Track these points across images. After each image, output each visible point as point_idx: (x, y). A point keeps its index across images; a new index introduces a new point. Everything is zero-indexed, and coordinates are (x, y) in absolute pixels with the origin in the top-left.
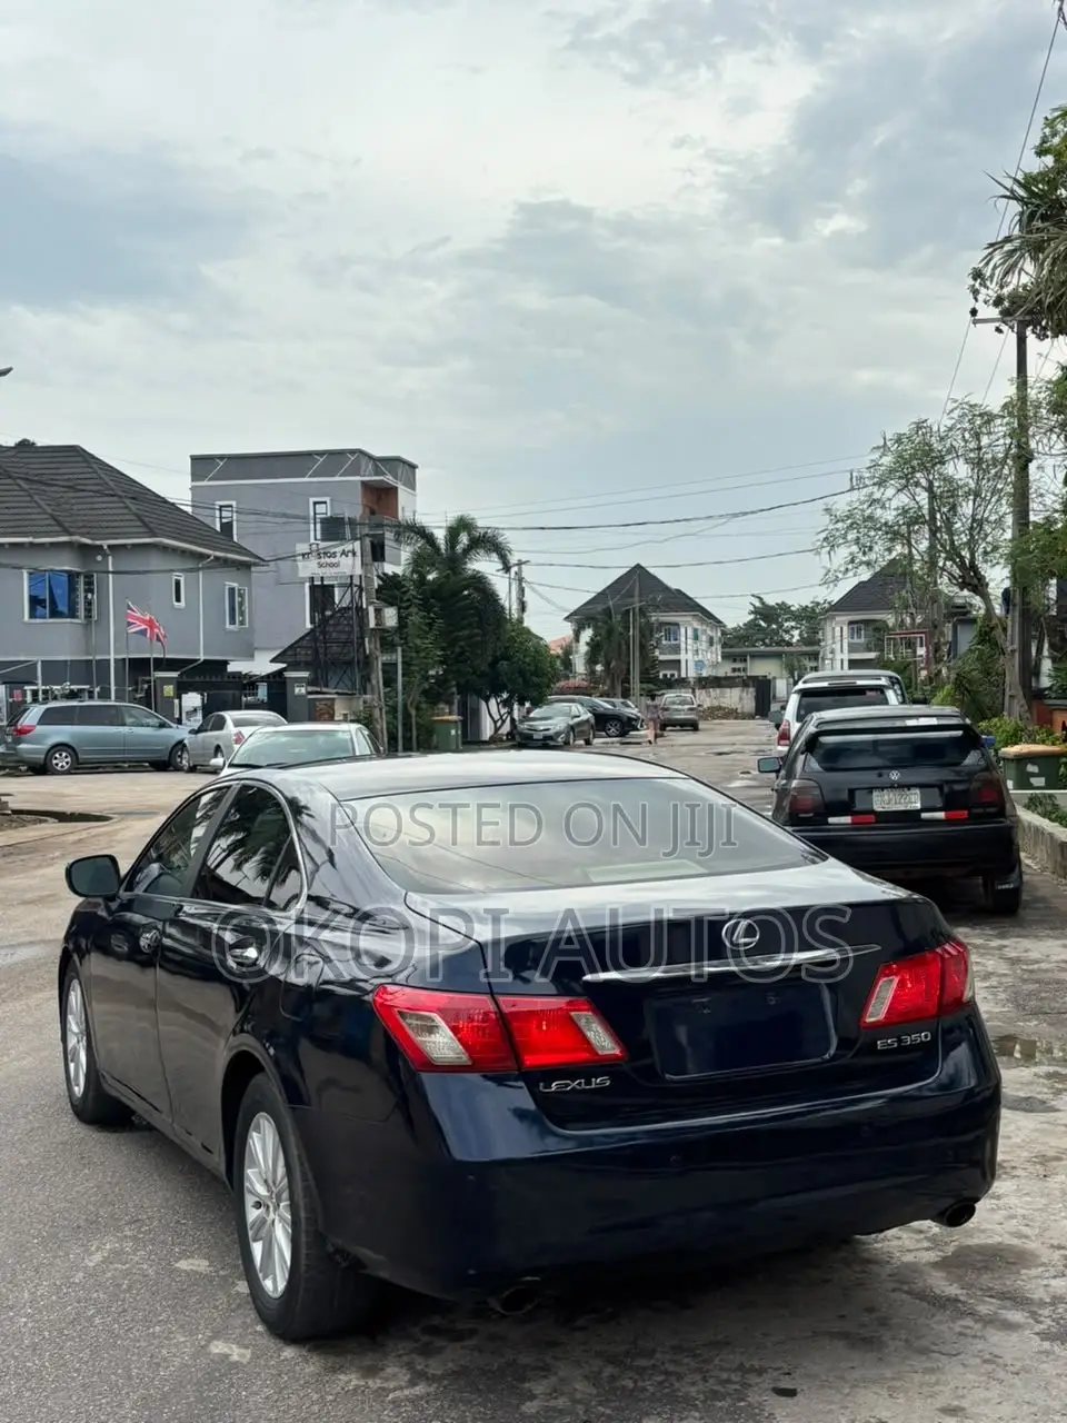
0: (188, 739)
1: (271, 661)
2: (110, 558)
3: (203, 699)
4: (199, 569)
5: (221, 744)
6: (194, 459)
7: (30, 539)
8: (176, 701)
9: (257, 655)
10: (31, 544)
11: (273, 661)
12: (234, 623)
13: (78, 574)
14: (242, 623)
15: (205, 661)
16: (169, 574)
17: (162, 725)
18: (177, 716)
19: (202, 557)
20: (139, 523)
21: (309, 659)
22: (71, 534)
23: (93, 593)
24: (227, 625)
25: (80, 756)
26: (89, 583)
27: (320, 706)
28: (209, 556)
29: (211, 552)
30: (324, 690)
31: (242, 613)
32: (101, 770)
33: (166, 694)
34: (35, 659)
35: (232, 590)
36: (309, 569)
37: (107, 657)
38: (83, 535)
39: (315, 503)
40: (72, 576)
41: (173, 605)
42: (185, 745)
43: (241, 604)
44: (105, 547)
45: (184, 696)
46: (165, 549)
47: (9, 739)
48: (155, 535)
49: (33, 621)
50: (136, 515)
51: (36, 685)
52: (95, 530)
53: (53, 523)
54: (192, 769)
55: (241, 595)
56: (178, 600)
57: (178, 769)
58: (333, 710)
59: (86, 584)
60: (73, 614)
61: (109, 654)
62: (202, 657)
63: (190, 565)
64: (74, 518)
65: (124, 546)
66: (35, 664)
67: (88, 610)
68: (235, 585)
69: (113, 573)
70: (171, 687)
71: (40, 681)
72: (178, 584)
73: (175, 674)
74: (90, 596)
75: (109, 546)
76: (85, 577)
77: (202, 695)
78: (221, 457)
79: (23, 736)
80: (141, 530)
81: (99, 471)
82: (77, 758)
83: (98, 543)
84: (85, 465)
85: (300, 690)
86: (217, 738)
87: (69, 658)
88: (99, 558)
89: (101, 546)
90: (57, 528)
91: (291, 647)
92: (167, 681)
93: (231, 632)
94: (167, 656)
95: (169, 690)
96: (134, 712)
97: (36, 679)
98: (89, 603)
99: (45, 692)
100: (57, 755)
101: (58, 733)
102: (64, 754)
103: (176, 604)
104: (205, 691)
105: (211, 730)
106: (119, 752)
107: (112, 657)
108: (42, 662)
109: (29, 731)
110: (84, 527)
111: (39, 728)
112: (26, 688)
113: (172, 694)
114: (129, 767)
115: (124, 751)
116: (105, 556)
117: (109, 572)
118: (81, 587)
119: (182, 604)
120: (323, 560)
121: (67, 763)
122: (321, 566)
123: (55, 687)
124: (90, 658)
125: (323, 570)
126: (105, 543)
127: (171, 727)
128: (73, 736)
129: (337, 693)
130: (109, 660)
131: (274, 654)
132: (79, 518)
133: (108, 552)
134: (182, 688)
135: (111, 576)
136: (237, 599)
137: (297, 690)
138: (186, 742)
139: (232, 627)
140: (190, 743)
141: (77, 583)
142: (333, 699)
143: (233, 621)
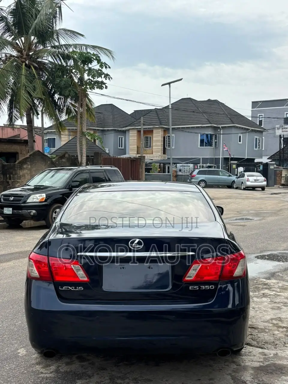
0: (236, 180)
1: (267, 159)
2: (222, 130)
3: (244, 169)
4: (246, 132)
5: (243, 182)
6: (253, 102)
7: (201, 125)
8: (236, 169)
9: (263, 157)
10: (201, 127)
11: (268, 159)
12: (256, 148)
13: (213, 135)
14: (259, 148)
15: (247, 158)
16: (238, 134)
17: (230, 176)
18: (236, 173)
19: (248, 129)
20: (230, 121)
21: (279, 158)
22: (211, 124)
23: (217, 140)
24: (255, 149)
25: (207, 183)
26: (216, 137)
27: (278, 172)
28: (250, 129)
29: (250, 128)
30: (279, 167)
31: (259, 145)
32: (214, 187)
33: (233, 167)
34: (200, 157)
35: (256, 139)
36: (279, 132)
37: (219, 157)
38: (214, 124)
39: (286, 114)
40: (211, 135)
41: (238, 143)
42: (235, 182)
43: (259, 142)
44: (220, 127)
45: (239, 168)
46: (237, 127)
47: (190, 178)
48: (234, 124)
49: (201, 147)
50: (229, 118)
51: (200, 164)
52: (218, 123)
53: (207, 121)
54: (237, 188)
55: (259, 140)
56: (240, 141)
57: (233, 188)
58: (282, 173)
59: (215, 137)
60: (211, 145)
61: (220, 156)
62: (246, 158)
63: (245, 131)
64: (213, 120)
65: (226, 127)
66: (200, 159)
67: (216, 144)
68: (257, 137)
69: (222, 134)
70: (235, 165)
71: (201, 163)
72: (240, 137)
73: (236, 162)
74: (216, 140)
75: (222, 127)
76: (215, 135)
77: (244, 168)
78: (260, 102)
79: (193, 177)
80: (230, 122)
81: (221, 107)
82: (207, 184)
83: (219, 126)
84: (218, 105)
85: (272, 167)
86: (242, 180)
87: (209, 157)
88: (219, 130)
89: (219, 127)
90: (208, 122)
91: (274, 155)
92: (234, 164)
93: (256, 151)
94: (234, 157)
95: (234, 166)
96: (223, 172)
97: (200, 163)
98: (216, 143)
99: (202, 166)
100: (201, 183)
101: (201, 177)
102: (203, 183)
103: (239, 143)
104: (244, 167)
105: (241, 177)
106: (218, 183)
107: (221, 157)
108: (202, 158)
109: (194, 176)
110: (215, 122)
111: (197, 175)
112: (198, 165)
113: (235, 168)
114: (222, 187)
115: (219, 183)
116: (220, 130)
117: (221, 134)
118: (214, 138)
119: (241, 143)
120: (283, 130)
121: (204, 185)
122: (283, 131)
123: (204, 165)
124: (213, 157)
125: (284, 133)
126: (220, 126)
127: (232, 176)
128: (206, 178)
129: (283, 168)
130: (220, 158)
131: (268, 157)
132: (214, 119)
133: (221, 128)
134: (238, 166)
135: (222, 135)
136: (258, 141)
137: (271, 167)
138: (235, 181)
139: (256, 149)
140: (236, 181)
141: (213, 137)
142: (282, 170)
143: (256, 147)
